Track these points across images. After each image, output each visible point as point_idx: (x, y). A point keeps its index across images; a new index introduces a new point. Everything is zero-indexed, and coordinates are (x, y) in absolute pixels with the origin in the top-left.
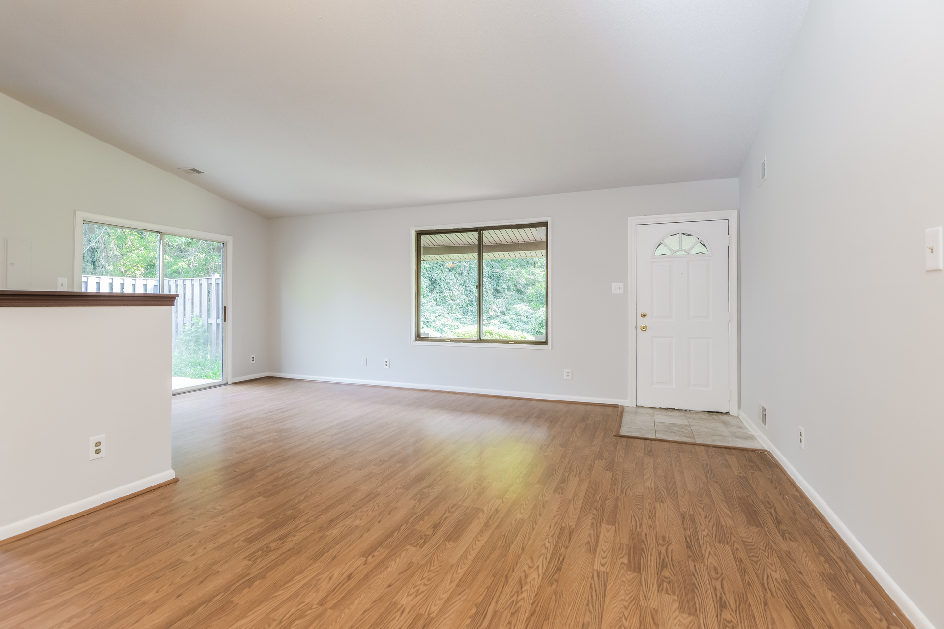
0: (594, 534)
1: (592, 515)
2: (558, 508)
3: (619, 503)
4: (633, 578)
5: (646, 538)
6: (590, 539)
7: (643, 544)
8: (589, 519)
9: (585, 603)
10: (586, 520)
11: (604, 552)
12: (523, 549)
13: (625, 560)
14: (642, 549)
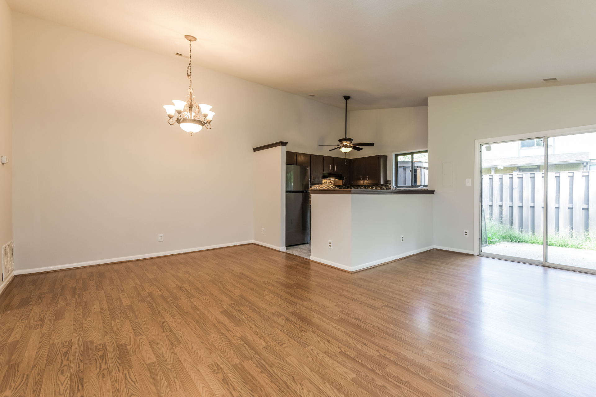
0: (157, 351)
1: (169, 363)
2: (197, 353)
3: (154, 388)
4: (121, 341)
5: (118, 368)
6: (158, 347)
7: (120, 363)
8: (169, 358)
9: (141, 324)
10: (170, 356)
11: (144, 345)
12: (188, 324)
13: (129, 347)
14: (119, 359)
